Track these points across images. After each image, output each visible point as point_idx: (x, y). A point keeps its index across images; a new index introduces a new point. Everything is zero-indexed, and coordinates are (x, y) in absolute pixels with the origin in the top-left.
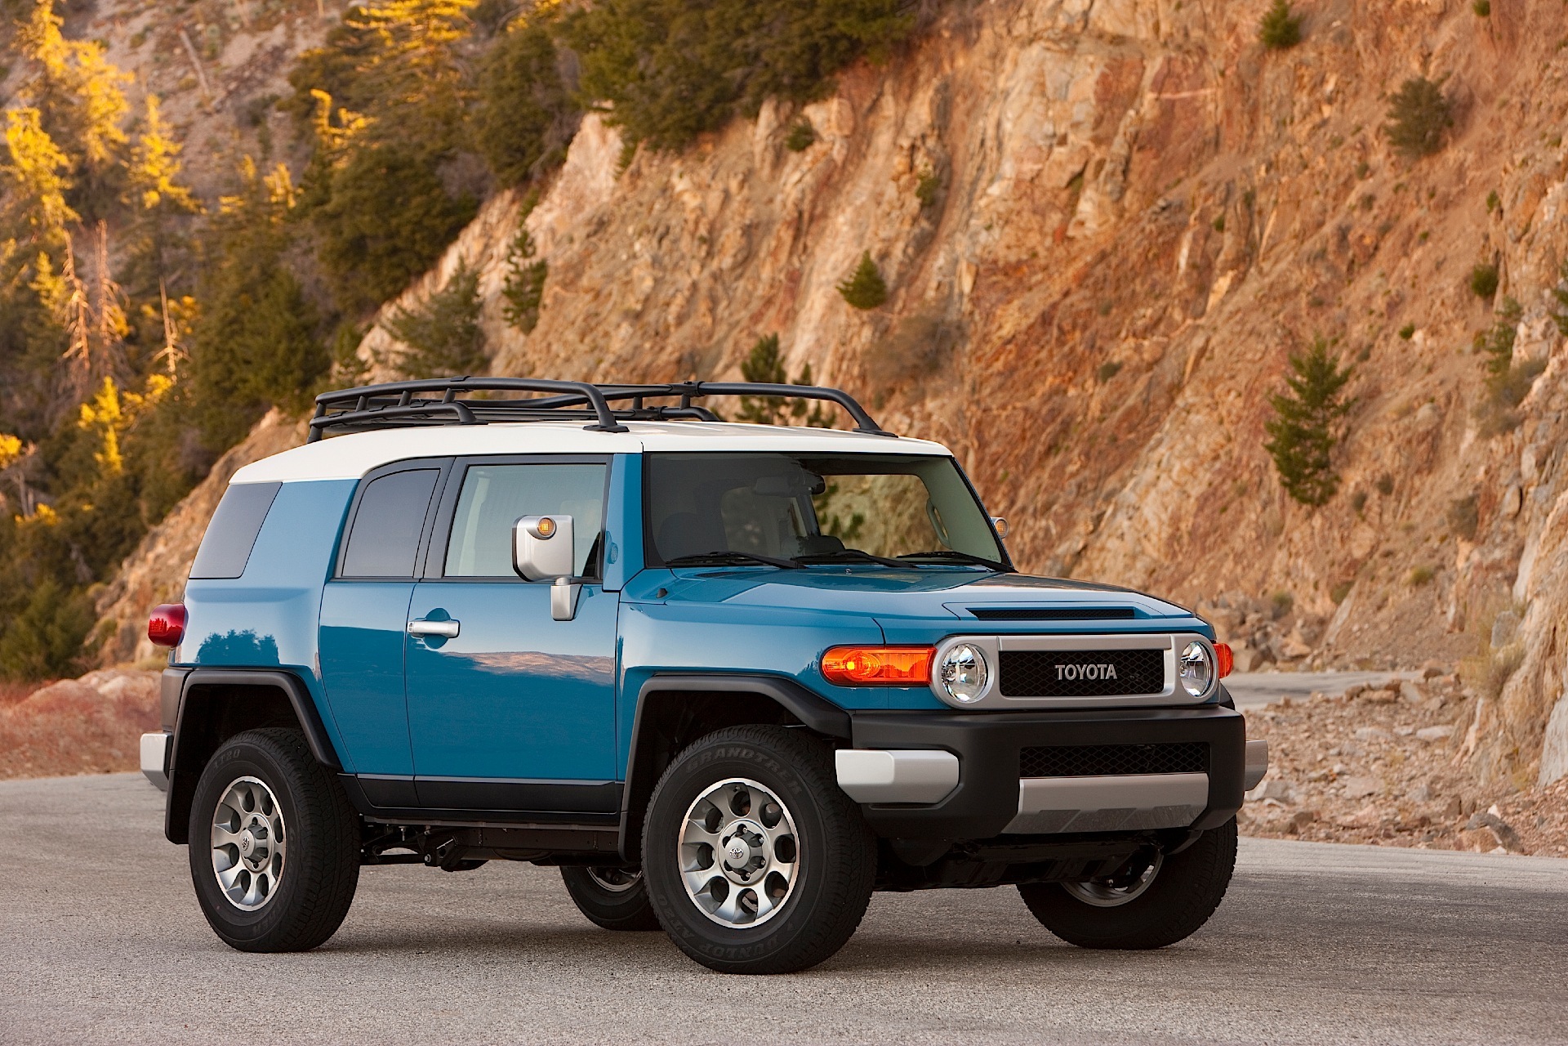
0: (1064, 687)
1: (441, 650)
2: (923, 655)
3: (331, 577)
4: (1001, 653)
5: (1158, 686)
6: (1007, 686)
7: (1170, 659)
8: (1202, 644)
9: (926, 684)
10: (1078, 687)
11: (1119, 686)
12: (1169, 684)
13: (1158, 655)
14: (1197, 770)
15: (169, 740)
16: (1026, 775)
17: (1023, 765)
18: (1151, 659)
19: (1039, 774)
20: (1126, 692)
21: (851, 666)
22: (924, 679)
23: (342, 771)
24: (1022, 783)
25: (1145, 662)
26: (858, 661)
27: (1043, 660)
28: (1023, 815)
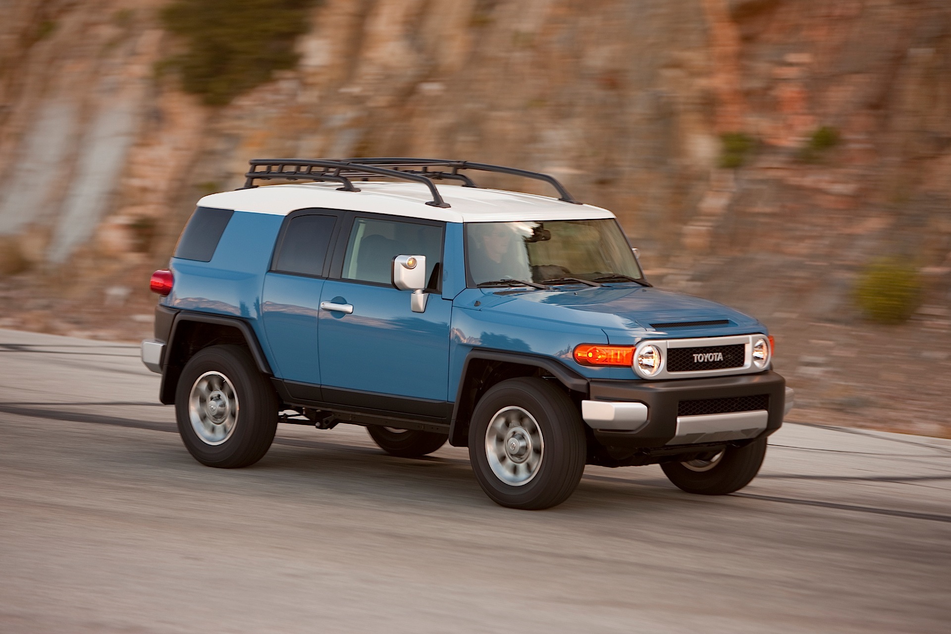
0: (697, 366)
1: (341, 320)
2: (630, 350)
3: (270, 271)
4: (668, 349)
5: (741, 363)
6: (670, 367)
7: (748, 349)
8: (765, 340)
9: (630, 366)
10: (704, 365)
11: (724, 364)
12: (748, 363)
13: (742, 347)
14: (762, 408)
15: (164, 348)
16: (680, 415)
17: (679, 410)
18: (740, 349)
19: (687, 414)
20: (727, 367)
21: (590, 355)
22: (630, 364)
23: (273, 376)
24: (679, 419)
25: (736, 351)
26: (594, 352)
27: (688, 352)
28: (679, 437)
